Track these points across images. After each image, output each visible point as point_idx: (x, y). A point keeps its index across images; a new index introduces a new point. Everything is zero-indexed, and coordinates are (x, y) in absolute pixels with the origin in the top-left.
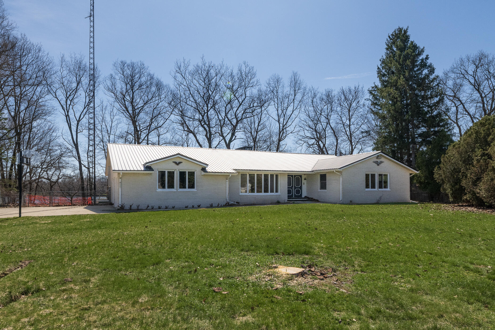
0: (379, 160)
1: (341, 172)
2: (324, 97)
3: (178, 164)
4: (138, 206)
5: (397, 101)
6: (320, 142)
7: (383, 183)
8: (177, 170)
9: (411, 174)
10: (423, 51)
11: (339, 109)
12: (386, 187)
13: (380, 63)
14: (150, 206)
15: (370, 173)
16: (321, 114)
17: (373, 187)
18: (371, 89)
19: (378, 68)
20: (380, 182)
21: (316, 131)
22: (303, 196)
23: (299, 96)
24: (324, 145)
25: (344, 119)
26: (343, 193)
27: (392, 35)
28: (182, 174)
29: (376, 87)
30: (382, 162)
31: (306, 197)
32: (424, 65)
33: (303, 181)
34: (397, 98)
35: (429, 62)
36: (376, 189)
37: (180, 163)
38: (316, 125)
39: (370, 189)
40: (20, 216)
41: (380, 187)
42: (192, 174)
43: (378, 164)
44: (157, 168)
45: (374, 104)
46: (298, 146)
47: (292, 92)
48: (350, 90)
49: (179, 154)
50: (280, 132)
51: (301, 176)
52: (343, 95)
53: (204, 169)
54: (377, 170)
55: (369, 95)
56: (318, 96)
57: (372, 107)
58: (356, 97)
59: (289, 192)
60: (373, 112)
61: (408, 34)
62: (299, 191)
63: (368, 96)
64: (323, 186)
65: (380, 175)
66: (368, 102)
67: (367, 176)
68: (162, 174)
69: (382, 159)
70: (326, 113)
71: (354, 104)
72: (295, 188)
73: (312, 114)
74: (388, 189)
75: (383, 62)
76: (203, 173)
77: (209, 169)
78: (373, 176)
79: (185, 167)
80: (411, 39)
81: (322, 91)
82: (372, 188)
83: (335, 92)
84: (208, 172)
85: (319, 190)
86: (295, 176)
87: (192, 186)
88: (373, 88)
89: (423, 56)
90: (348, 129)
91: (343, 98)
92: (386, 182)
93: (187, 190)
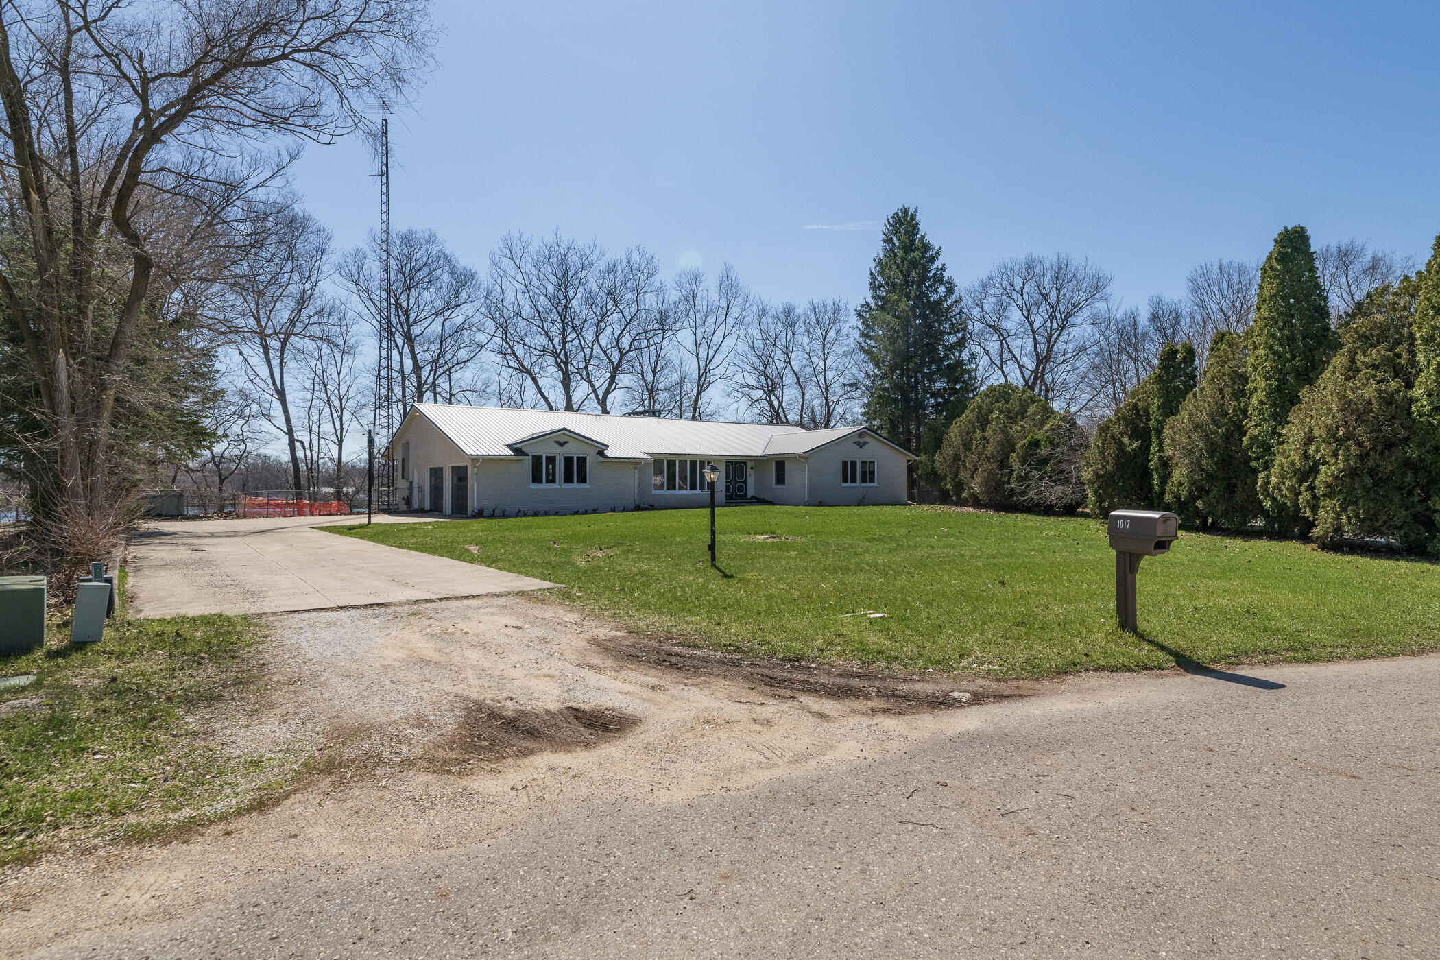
0: (861, 440)
1: (806, 458)
2: (782, 317)
3: (561, 444)
4: (504, 511)
5: (898, 336)
6: (773, 397)
7: (868, 476)
8: (560, 453)
9: (908, 461)
10: (938, 253)
11: (806, 340)
12: (872, 480)
13: (874, 264)
14: (522, 510)
15: (849, 460)
16: (775, 345)
17: (854, 480)
18: (859, 308)
19: (871, 273)
20: (864, 474)
21: (765, 375)
22: (749, 496)
23: (735, 311)
24: (780, 403)
25: (815, 360)
26: (810, 490)
27: (893, 218)
28: (568, 460)
29: (868, 305)
30: (866, 443)
31: (753, 497)
32: (939, 279)
33: (749, 471)
34: (898, 332)
35: (946, 274)
36: (857, 484)
37: (566, 443)
38: (765, 365)
39: (848, 484)
40: (370, 523)
41: (864, 481)
42: (582, 461)
43: (861, 445)
44: (532, 451)
45: (864, 335)
46: (732, 401)
47: (724, 304)
48: (825, 307)
49: (565, 429)
50: (700, 377)
51: (745, 463)
52: (813, 316)
53: (601, 453)
54: (859, 455)
55: (855, 318)
56: (770, 314)
57: (861, 340)
58: (835, 320)
59: (728, 489)
60: (862, 348)
61: (918, 218)
62: (742, 488)
63: (855, 321)
64: (781, 480)
65: (863, 462)
66: (854, 331)
67: (845, 463)
68: (537, 460)
69: (867, 439)
70: (784, 343)
71: (832, 334)
72: (736, 482)
73: (759, 344)
74: (875, 484)
75: (879, 263)
76: (601, 459)
77: (608, 453)
78: (853, 463)
79: (573, 450)
80: (922, 233)
81: (776, 304)
82: (851, 482)
83: (800, 310)
84: (607, 457)
85: (774, 486)
86: (736, 463)
87: (582, 480)
88: (863, 306)
89: (937, 264)
90: (821, 377)
91: (813, 319)
92: (872, 473)
93: (575, 485)
